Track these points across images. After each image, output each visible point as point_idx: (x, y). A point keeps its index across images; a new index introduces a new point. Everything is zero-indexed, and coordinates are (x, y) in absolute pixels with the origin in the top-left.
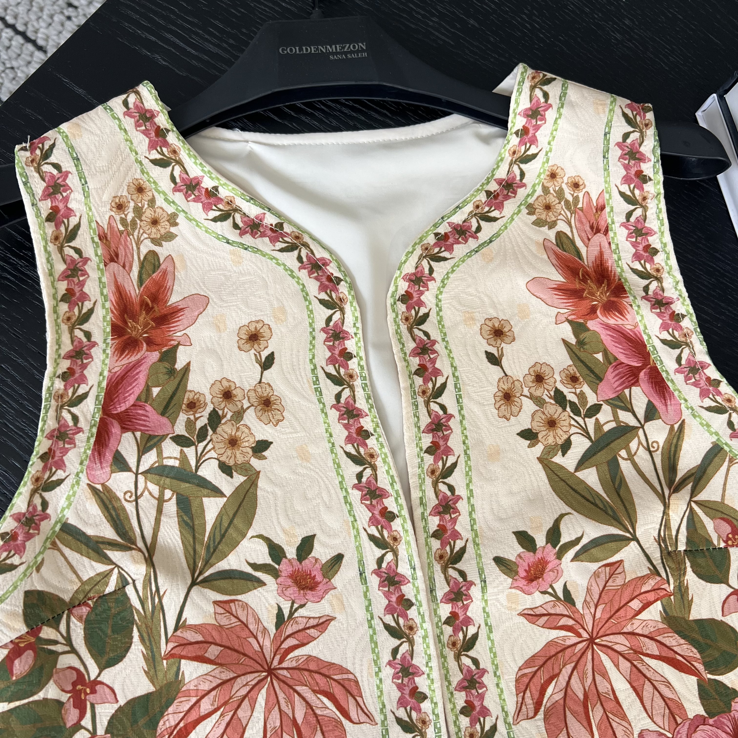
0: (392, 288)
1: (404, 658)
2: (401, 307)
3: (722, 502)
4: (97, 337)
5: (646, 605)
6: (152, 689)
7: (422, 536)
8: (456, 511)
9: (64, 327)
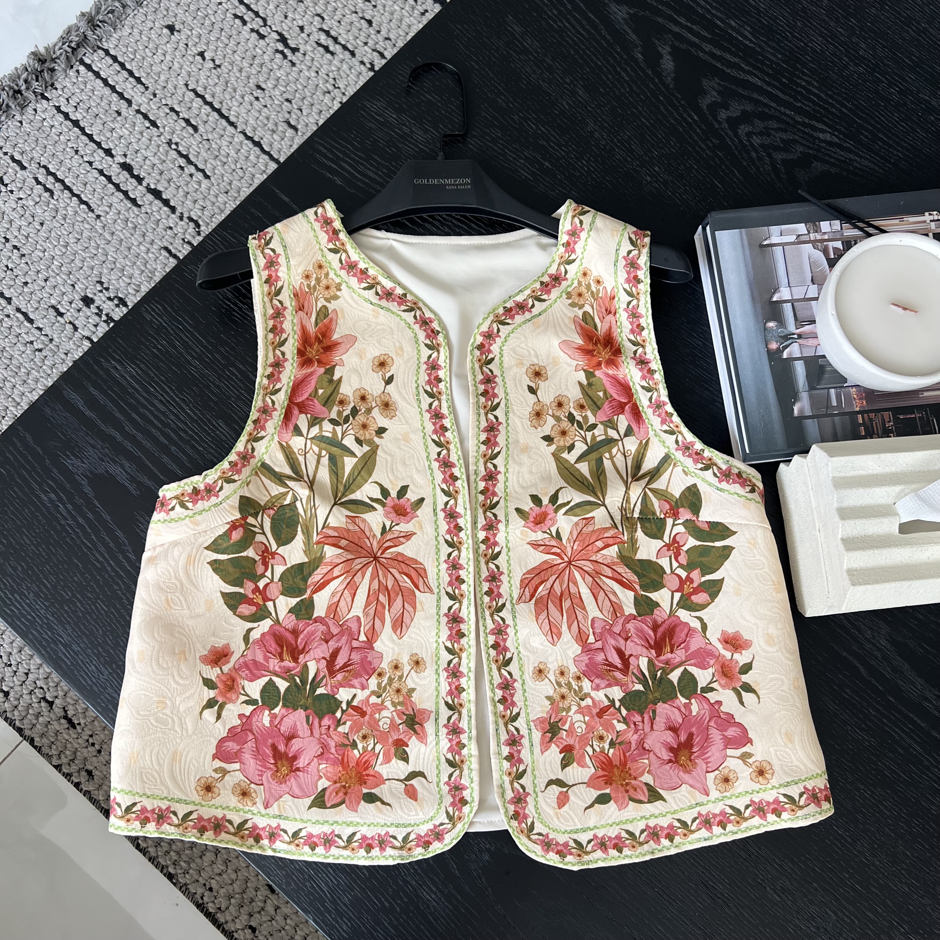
0: (472, 340)
1: (454, 559)
2: (477, 353)
3: (666, 490)
4: (288, 356)
5: (607, 546)
6: (306, 560)
7: (473, 492)
8: (496, 480)
9: (270, 348)
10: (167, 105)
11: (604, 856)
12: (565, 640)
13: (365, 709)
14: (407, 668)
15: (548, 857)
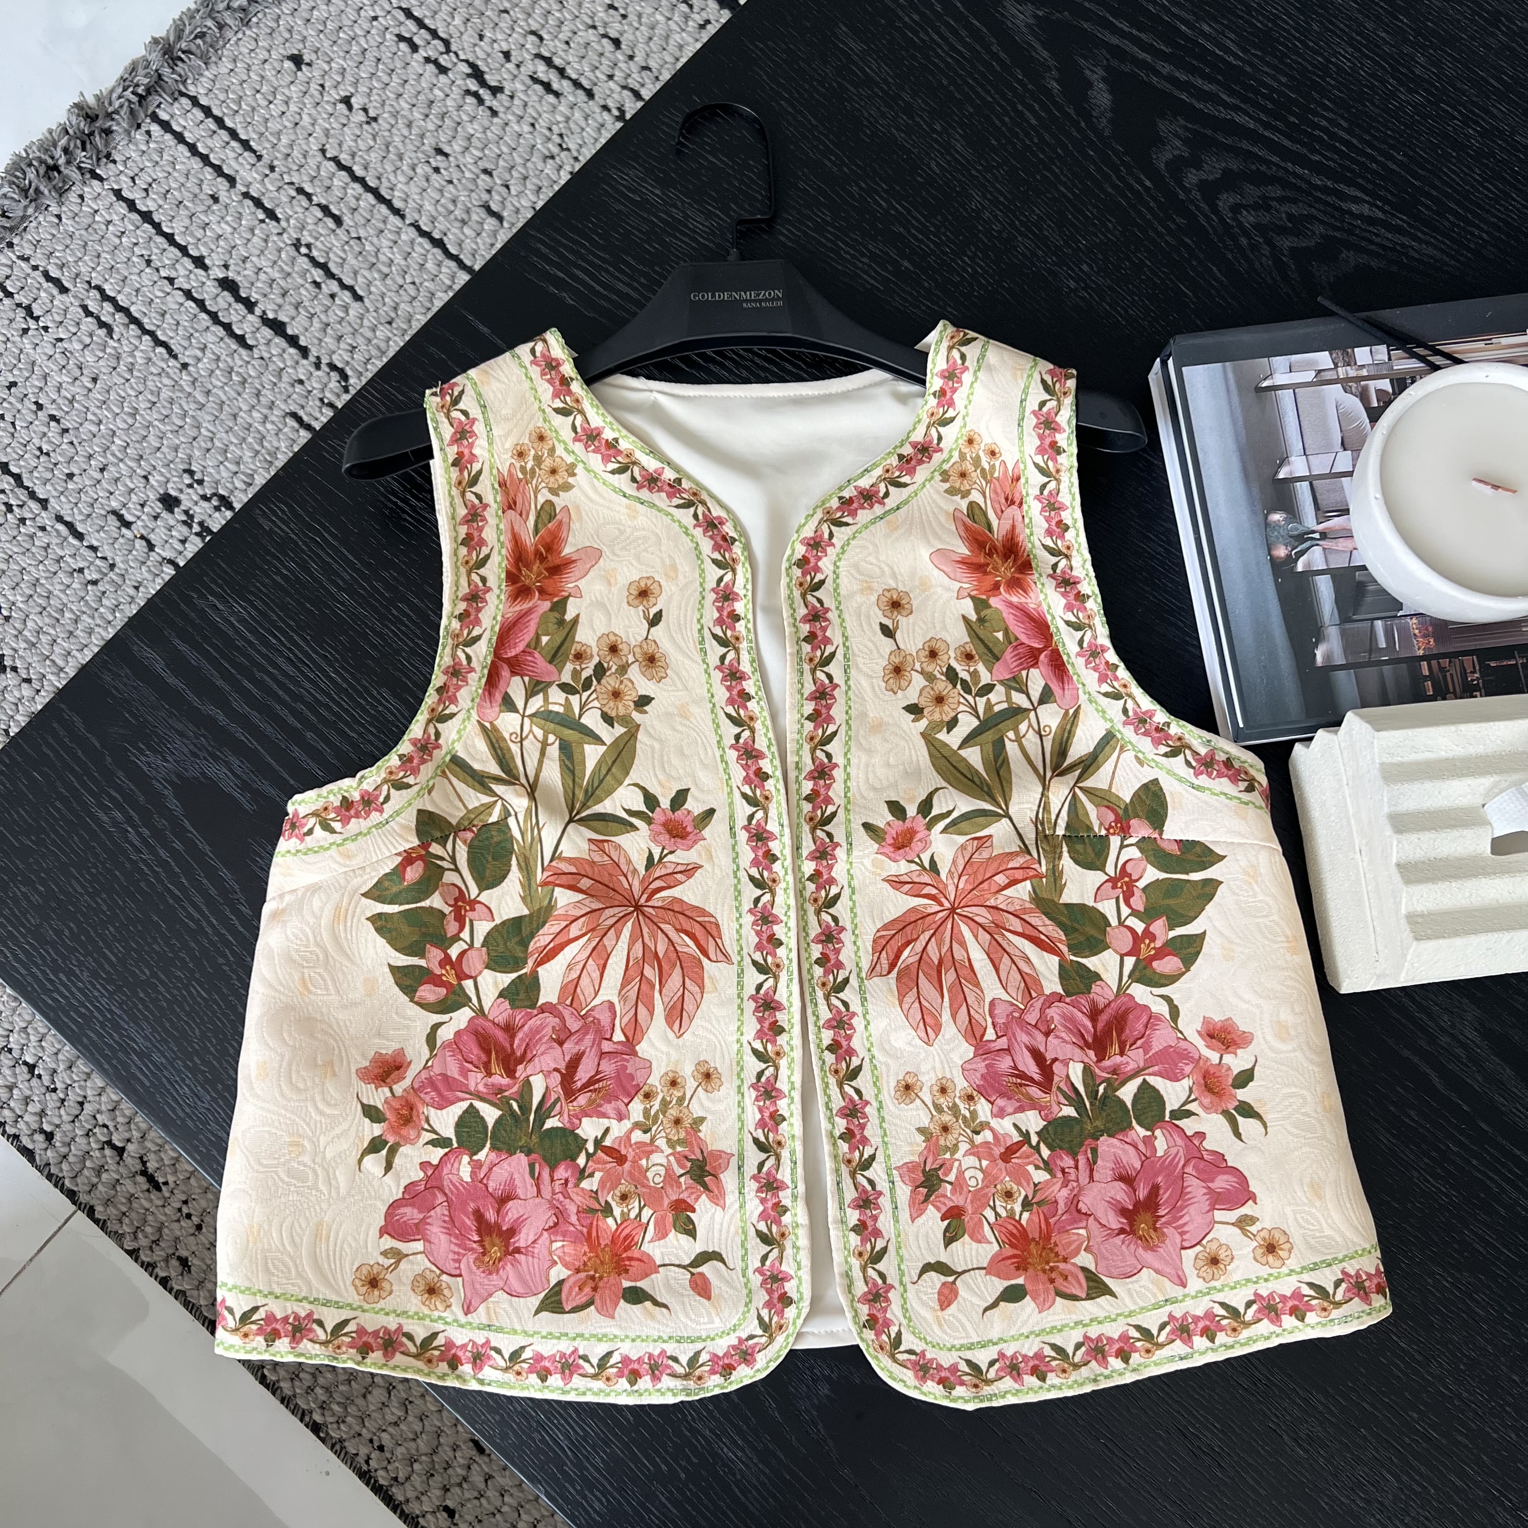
0: (788, 552)
1: (765, 906)
2: (797, 572)
3: (1109, 790)
4: (492, 582)
5: (1013, 883)
6: (526, 912)
7: (794, 798)
8: (831, 777)
9: (463, 570)
10: (292, 183)
11: (1017, 1386)
12: (947, 1036)
13: (623, 1152)
14: (691, 1084)
15: (924, 1389)
